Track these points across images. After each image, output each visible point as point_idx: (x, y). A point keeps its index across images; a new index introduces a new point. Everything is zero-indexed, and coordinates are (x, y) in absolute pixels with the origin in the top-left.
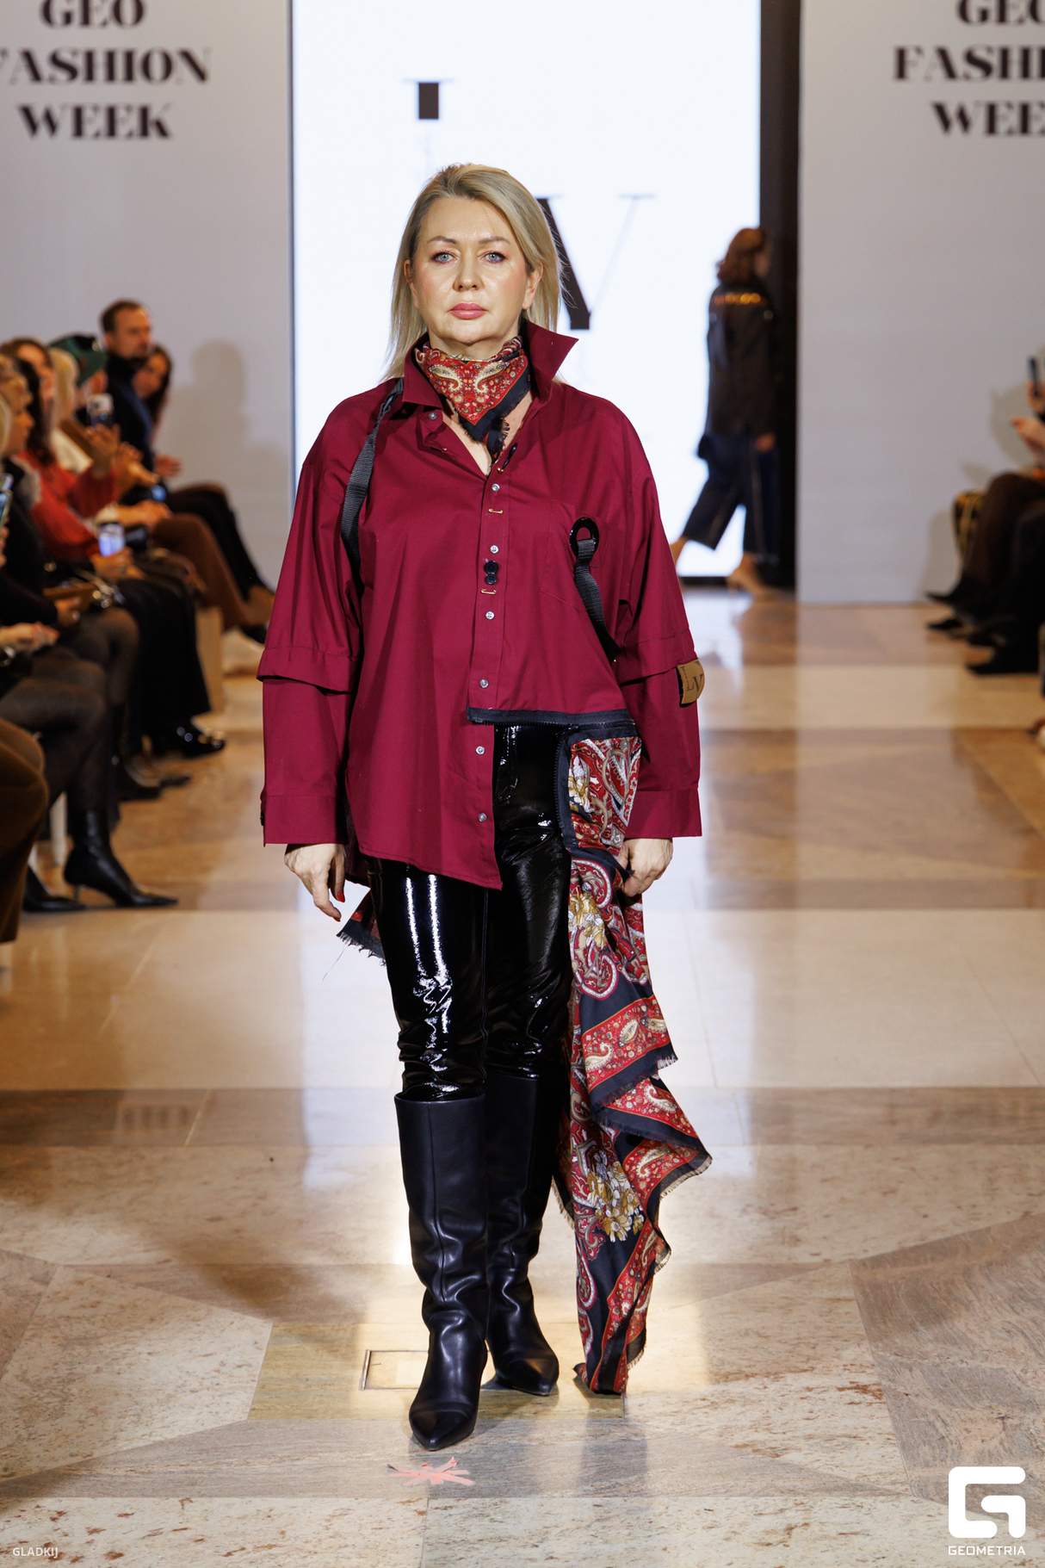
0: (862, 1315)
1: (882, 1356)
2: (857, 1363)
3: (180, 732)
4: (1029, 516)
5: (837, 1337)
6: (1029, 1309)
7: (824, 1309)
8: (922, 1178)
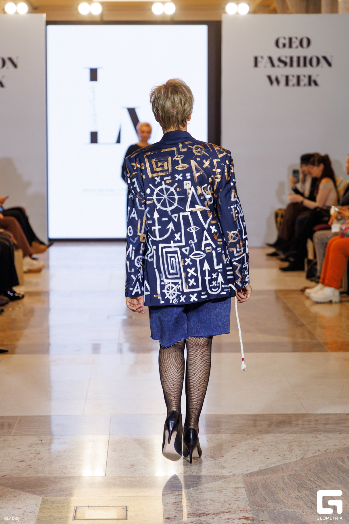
0: (246, 493)
1: (253, 507)
2: (245, 510)
3: (9, 292)
4: (301, 217)
5: (238, 501)
6: (304, 491)
7: (233, 491)
8: (267, 445)
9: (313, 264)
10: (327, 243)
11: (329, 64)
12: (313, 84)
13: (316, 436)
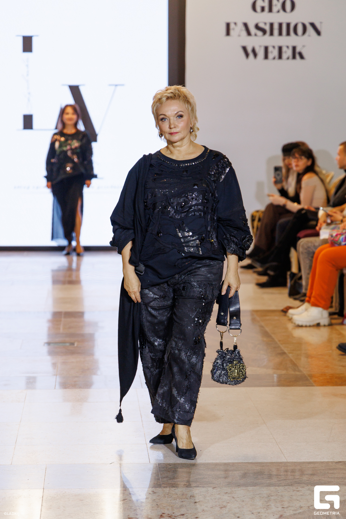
4: (282, 220)
8: (237, 501)
9: (297, 279)
10: (314, 253)
11: (318, 33)
12: (298, 56)
13: (298, 490)
